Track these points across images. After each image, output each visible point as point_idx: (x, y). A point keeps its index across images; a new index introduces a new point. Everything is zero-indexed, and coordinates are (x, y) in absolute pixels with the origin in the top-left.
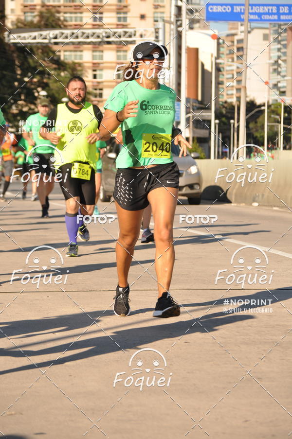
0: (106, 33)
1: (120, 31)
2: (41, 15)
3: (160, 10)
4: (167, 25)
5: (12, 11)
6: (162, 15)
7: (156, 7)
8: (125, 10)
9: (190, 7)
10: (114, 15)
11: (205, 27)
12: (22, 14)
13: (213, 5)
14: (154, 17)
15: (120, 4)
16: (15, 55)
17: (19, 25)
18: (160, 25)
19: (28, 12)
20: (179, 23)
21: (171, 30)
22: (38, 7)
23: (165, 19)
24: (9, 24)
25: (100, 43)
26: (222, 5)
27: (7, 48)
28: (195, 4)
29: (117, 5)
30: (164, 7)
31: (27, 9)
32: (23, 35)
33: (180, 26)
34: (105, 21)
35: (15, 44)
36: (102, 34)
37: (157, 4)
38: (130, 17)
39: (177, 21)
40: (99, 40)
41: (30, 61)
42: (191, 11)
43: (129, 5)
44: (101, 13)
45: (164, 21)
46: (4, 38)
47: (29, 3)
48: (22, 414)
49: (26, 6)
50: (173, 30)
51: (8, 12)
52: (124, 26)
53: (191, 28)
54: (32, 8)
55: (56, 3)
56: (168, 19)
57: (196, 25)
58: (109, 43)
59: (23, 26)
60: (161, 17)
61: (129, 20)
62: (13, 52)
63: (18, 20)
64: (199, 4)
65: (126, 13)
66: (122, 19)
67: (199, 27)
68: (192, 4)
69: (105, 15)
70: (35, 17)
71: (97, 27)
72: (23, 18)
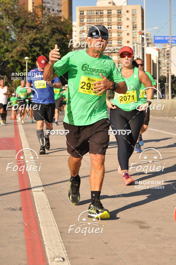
0: (113, 49)
1: (119, 48)
3: (135, 39)
4: (138, 45)
6: (136, 41)
7: (134, 38)
8: (121, 39)
9: (147, 38)
10: (116, 41)
11: (154, 46)
13: (157, 37)
14: (133, 42)
15: (118, 37)
18: (135, 45)
20: (143, 44)
21: (140, 47)
23: (137, 42)
24: (74, 46)
25: (111, 53)
26: (160, 37)
28: (149, 36)
29: (117, 38)
30: (136, 38)
33: (144, 45)
34: (113, 44)
36: (112, 49)
37: (134, 37)
38: (123, 42)
39: (142, 43)
40: (111, 51)
42: (148, 39)
43: (122, 37)
44: (111, 41)
45: (137, 43)
50: (141, 47)
52: (120, 46)
53: (148, 46)
56: (139, 43)
57: (150, 45)
58: (115, 53)
60: (135, 42)
61: (122, 43)
64: (151, 37)
65: (121, 40)
66: (120, 43)
67: (151, 46)
68: (148, 36)
69: (113, 41)
71: (109, 46)
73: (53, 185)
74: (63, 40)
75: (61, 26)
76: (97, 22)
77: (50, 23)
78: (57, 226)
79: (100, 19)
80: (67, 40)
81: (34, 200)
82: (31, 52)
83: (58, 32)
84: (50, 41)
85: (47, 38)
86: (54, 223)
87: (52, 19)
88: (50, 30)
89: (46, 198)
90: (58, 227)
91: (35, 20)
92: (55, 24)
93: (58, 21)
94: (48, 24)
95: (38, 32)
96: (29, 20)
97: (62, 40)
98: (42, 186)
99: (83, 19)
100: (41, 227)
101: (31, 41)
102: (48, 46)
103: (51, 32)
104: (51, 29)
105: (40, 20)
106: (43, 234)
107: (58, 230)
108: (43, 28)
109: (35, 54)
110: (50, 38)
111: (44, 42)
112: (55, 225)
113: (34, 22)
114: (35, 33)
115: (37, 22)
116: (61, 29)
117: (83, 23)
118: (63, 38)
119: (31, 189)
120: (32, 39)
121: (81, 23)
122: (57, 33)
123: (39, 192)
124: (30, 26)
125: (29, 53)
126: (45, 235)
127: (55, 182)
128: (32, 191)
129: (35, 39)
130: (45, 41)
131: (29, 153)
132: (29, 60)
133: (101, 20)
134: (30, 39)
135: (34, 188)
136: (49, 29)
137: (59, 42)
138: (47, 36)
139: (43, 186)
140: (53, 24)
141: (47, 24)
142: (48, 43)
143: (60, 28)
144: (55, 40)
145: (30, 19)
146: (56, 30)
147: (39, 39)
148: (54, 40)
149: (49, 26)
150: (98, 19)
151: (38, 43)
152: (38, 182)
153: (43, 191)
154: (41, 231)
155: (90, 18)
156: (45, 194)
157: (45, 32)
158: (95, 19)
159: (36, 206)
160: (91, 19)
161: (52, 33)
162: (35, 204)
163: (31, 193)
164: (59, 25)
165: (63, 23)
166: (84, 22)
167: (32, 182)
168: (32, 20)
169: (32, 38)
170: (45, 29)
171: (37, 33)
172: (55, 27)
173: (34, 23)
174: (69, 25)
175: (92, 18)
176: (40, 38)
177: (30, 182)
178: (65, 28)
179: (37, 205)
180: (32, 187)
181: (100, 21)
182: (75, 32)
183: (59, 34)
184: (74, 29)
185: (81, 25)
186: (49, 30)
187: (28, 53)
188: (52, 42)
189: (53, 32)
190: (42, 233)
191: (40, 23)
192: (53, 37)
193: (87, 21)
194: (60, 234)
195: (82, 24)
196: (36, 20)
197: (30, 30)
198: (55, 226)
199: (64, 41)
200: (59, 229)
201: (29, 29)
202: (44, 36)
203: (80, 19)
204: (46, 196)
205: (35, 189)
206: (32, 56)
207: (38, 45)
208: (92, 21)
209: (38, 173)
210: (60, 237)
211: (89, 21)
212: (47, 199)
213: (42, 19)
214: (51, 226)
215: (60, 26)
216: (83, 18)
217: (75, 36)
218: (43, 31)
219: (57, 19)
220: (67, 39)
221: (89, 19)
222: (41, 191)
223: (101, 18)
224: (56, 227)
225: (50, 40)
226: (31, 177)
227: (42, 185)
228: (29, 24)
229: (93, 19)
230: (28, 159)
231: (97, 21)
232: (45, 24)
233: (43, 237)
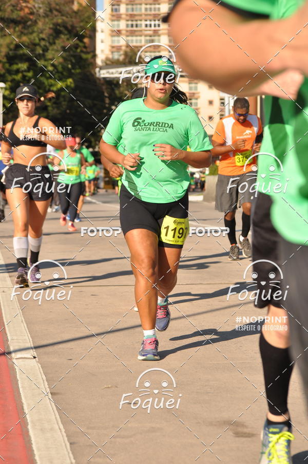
2: (126, 54)
5: (102, 51)
12: (110, 53)
16: (104, 87)
17: (108, 62)
19: (115, 52)
22: (124, 48)
24: (99, 62)
27: (98, 81)
31: (114, 49)
32: (111, 71)
35: (104, 78)
41: (117, 92)
46: (96, 73)
47: (116, 44)
48: (117, 387)
49: (113, 47)
51: (98, 52)
54: (118, 48)
55: (138, 44)
59: (111, 63)
62: (103, 84)
63: (107, 59)
70: (120, 55)
72: (110, 56)
73: (56, 347)
74: (77, 48)
75: (74, 20)
76: (146, 13)
77: (49, 13)
78: (63, 430)
79: (153, 6)
80: (84, 50)
81: (16, 377)
82: (9, 72)
83: (66, 32)
84: (49, 51)
85: (43, 43)
86: (58, 424)
87: (53, 5)
88: (50, 28)
89: (42, 372)
90: (65, 432)
91: (19, 6)
92: (59, 14)
93: (67, 9)
94: (46, 16)
95: (26, 31)
96: (6, 7)
97: (74, 49)
98: (32, 348)
99: (119, 5)
100: (31, 433)
101: (11, 50)
102: (46, 60)
103: (51, 31)
104: (51, 26)
105: (29, 5)
106: (34, 447)
107: (66, 439)
108: (35, 22)
109: (18, 77)
110: (51, 44)
111: (37, 52)
112: (60, 429)
113: (16, 10)
114: (19, 33)
115: (24, 10)
116: (73, 27)
117: (118, 13)
118: (77, 44)
119: (10, 353)
120: (12, 46)
121: (114, 13)
122: (65, 35)
123: (27, 360)
124: (7, 19)
125: (7, 75)
126: (39, 449)
127: (60, 340)
128: (11, 359)
129: (18, 47)
130: (39, 51)
131: (6, 281)
132: (6, 89)
133: (155, 9)
134: (8, 46)
135: (15, 351)
136: (48, 26)
137: (67, 53)
138: (43, 39)
139: (36, 348)
140: (56, 16)
141: (44, 15)
142: (46, 54)
143: (70, 23)
144: (59, 47)
145: (9, 4)
146: (62, 29)
147: (27, 47)
148: (57, 47)
149: (47, 20)
150: (148, 6)
151: (24, 55)
152: (25, 339)
153: (35, 357)
154: (30, 441)
155: (132, 3)
156: (39, 364)
157: (40, 31)
158: (143, 6)
159: (21, 390)
160: (135, 7)
161: (54, 35)
162: (17, 384)
163: (10, 363)
164: (69, 16)
165: (76, 13)
166: (119, 11)
167: (12, 339)
168: (14, 6)
169: (12, 43)
170: (40, 24)
171: (22, 33)
172: (60, 21)
173: (16, 12)
174: (89, 18)
175: (136, 4)
176: (28, 44)
177: (7, 340)
178: (82, 24)
179: (22, 387)
180: (12, 349)
181: (153, 9)
182: (102, 32)
183: (68, 36)
184: (99, 26)
185: (114, 18)
186: (47, 28)
187: (4, 74)
188: (53, 52)
189: (56, 32)
190: (32, 444)
191: (29, 12)
192: (57, 42)
193: (127, 10)
194: (71, 447)
195: (116, 16)
196: (22, 6)
197: (8, 27)
198: (59, 431)
199: (79, 50)
200: (67, 436)
201: (6, 24)
202: (37, 41)
203: (113, 5)
204: (41, 369)
205: (19, 355)
206: (13, 81)
207: (24, 57)
208: (136, 11)
209: (24, 321)
210: (70, 452)
211: (130, 10)
212: (43, 374)
213: (33, 3)
214: (52, 429)
215: (70, 19)
216: (119, 3)
217: (102, 42)
218: (36, 29)
219: (64, 5)
220: (85, 47)
221: (130, 7)
222: (32, 358)
223: (155, 4)
224: (61, 431)
225: (50, 48)
226: (9, 330)
227: (32, 346)
228: (7, 15)
229: (139, 6)
230: (4, 292)
231: (146, 9)
232: (39, 15)
233: (36, 452)
